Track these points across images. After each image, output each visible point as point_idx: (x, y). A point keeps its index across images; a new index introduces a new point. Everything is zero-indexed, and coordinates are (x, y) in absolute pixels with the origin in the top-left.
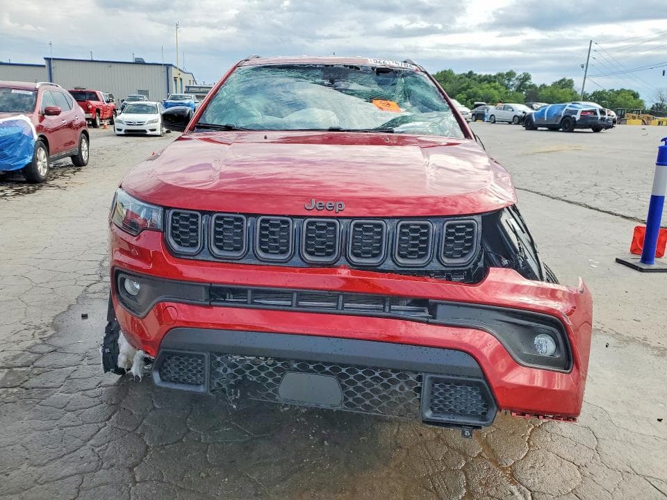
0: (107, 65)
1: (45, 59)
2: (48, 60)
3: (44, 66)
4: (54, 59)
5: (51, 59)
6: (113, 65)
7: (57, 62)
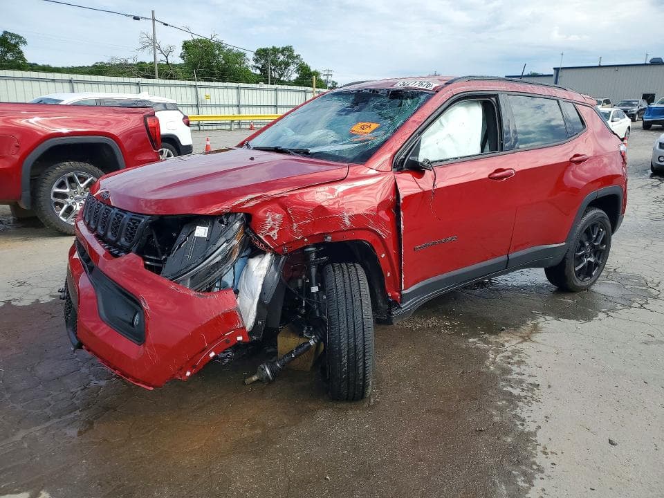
0: (613, 69)
1: (554, 69)
2: (557, 69)
3: (552, 75)
4: (562, 68)
5: (559, 68)
6: (620, 68)
7: (565, 71)
